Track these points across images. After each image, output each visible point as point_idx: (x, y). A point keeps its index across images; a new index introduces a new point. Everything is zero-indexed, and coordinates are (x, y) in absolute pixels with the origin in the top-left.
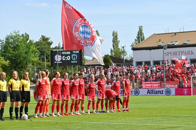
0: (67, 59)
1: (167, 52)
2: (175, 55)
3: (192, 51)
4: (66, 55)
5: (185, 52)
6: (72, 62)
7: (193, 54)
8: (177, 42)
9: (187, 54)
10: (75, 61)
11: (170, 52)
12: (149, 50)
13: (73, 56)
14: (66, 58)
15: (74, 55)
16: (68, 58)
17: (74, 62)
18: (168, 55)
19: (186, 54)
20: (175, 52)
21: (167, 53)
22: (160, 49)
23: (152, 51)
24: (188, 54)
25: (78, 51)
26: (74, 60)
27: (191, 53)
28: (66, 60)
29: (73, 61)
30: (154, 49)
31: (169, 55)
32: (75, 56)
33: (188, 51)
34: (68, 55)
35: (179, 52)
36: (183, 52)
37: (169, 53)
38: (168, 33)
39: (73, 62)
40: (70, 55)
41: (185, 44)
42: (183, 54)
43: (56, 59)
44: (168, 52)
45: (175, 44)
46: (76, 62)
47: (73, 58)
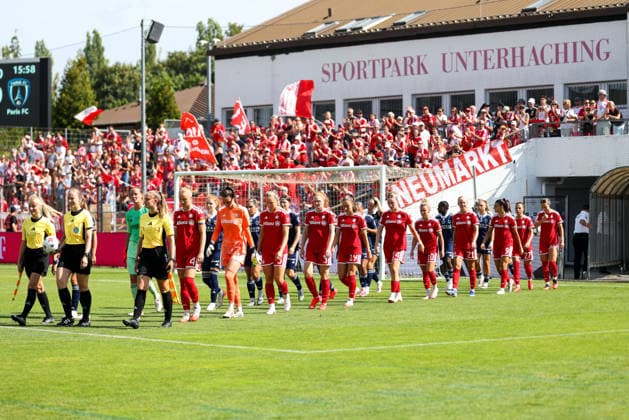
1: (331, 66)
2: (359, 78)
3: (419, 58)
5: (396, 63)
6: (9, 111)
7: (426, 72)
8: (377, 18)
9: (402, 72)
10: (20, 108)
11: (340, 65)
12: (269, 58)
13: (15, 89)
15: (17, 83)
17: (18, 112)
18: (334, 80)
19: (399, 75)
20: (359, 63)
21: (331, 71)
22: (306, 53)
24: (406, 74)
25: (33, 67)
26: (18, 103)
27: (415, 71)
29: (13, 108)
30: (287, 53)
31: (339, 76)
32: (23, 88)
33: (405, 59)
36: (386, 62)
37: (337, 67)
39: (13, 112)
40: (3, 84)
41: (402, 27)
42: (386, 70)
44: (334, 65)
45: (365, 29)
46: (25, 111)
47: (14, 98)
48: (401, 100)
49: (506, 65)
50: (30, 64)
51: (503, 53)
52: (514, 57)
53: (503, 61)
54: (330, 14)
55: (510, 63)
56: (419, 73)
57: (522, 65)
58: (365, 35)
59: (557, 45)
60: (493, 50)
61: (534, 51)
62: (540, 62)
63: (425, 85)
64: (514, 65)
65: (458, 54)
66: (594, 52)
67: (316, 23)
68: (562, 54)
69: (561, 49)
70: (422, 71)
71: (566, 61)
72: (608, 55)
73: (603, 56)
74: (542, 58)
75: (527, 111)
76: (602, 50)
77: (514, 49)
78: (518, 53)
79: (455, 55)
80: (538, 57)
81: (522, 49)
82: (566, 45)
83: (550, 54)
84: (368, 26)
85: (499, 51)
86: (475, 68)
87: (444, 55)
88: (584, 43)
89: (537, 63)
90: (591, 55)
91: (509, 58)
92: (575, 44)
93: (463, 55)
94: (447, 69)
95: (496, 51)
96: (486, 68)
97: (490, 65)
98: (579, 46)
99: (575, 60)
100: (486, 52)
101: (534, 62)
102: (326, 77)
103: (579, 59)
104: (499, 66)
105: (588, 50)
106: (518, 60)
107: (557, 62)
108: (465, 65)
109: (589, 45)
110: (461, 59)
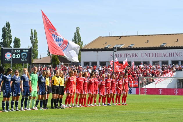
0: (17, 57)
2: (120, 57)
3: (136, 54)
4: (16, 54)
5: (130, 54)
6: (21, 60)
7: (137, 57)
8: (122, 45)
9: (131, 56)
10: (24, 59)
11: (115, 55)
12: (96, 52)
13: (23, 55)
14: (16, 56)
15: (24, 54)
16: (18, 56)
17: (24, 60)
18: (114, 57)
19: (131, 57)
20: (120, 54)
21: (113, 55)
22: (106, 51)
23: (99, 52)
26: (24, 58)
27: (135, 56)
28: (16, 58)
29: (23, 59)
30: (101, 51)
32: (25, 55)
33: (132, 54)
34: (18, 53)
35: (124, 54)
36: (127, 54)
38: (112, 37)
40: (20, 53)
41: (130, 48)
42: (127, 56)
43: (6, 57)
45: (121, 47)
46: (26, 60)
47: (23, 57)
48: (131, 62)
50: (27, 49)
51: (156, 54)
52: (159, 55)
53: (156, 56)
55: (158, 56)
56: (136, 57)
57: (161, 56)
59: (169, 53)
61: (164, 54)
63: (137, 59)
64: (159, 56)
65: (146, 54)
66: (178, 55)
68: (170, 55)
69: (170, 54)
72: (181, 55)
74: (166, 56)
76: (180, 55)
77: (159, 53)
78: (160, 54)
80: (165, 55)
81: (161, 54)
83: (168, 55)
85: (155, 53)
86: (150, 57)
87: (142, 54)
89: (165, 56)
90: (177, 55)
91: (158, 55)
92: (174, 53)
94: (143, 56)
96: (152, 56)
97: (153, 56)
98: (174, 54)
99: (174, 56)
100: (152, 54)
102: (112, 57)
104: (155, 56)
105: (177, 54)
106: (160, 56)
107: (169, 56)
108: (147, 56)
109: (177, 53)
110: (146, 55)
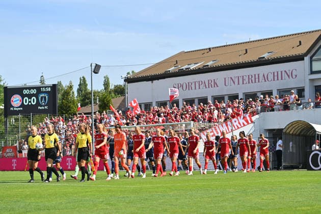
0: (30, 102)
2: (189, 89)
3: (214, 80)
4: (30, 96)
5: (204, 83)
6: (39, 107)
8: (196, 63)
10: (44, 106)
11: (181, 84)
12: (150, 82)
13: (42, 98)
14: (30, 100)
15: (43, 95)
16: (34, 101)
17: (43, 108)
19: (206, 87)
20: (189, 83)
21: (177, 87)
22: (166, 79)
23: (155, 82)
24: (209, 87)
25: (49, 88)
26: (43, 104)
28: (30, 104)
29: (41, 106)
30: (158, 80)
31: (181, 89)
32: (45, 97)
33: (209, 81)
34: (33, 95)
37: (179, 85)
39: (41, 108)
40: (36, 95)
42: (201, 86)
43: (13, 104)
44: (178, 84)
45: (191, 68)
46: (46, 107)
47: (41, 101)
48: (207, 99)
49: (252, 82)
51: (250, 77)
52: (255, 79)
53: (250, 80)
54: (177, 63)
55: (254, 81)
56: (214, 86)
57: (259, 82)
58: (191, 70)
59: (274, 73)
60: (246, 76)
61: (264, 75)
62: (266, 80)
63: (217, 92)
64: (255, 82)
65: (231, 78)
66: (290, 75)
67: (171, 67)
68: (276, 76)
69: (276, 74)
70: (216, 86)
71: (278, 79)
72: (296, 76)
73: (294, 76)
75: (260, 101)
76: (294, 74)
77: (255, 75)
78: (257, 76)
79: (230, 79)
80: (266, 78)
81: (259, 75)
82: (278, 72)
83: (271, 77)
84: (193, 67)
85: (249, 76)
86: (239, 84)
87: (225, 79)
88: (285, 71)
89: (265, 81)
90: (289, 76)
91: (253, 79)
92: (282, 72)
93: (233, 78)
94: (227, 85)
95: (247, 76)
96: (243, 83)
97: (245, 82)
99: (282, 79)
100: (243, 77)
101: (264, 81)
103: (283, 78)
104: (249, 83)
105: (287, 74)
106: (257, 80)
107: (274, 80)
108: (234, 83)
109: (288, 72)
110: (233, 80)
